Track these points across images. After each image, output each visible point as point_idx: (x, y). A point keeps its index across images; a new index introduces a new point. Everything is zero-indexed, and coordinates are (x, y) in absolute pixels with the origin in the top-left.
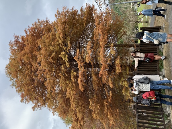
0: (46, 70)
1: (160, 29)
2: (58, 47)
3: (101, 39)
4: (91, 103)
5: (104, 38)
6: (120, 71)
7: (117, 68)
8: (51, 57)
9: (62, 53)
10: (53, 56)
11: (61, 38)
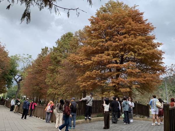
0: (121, 41)
1: (148, 117)
2: (137, 50)
3: (142, 79)
4: (97, 71)
5: (143, 81)
6: (122, 91)
7: (124, 89)
8: (130, 46)
9: (133, 53)
10: (131, 47)
11: (143, 52)
